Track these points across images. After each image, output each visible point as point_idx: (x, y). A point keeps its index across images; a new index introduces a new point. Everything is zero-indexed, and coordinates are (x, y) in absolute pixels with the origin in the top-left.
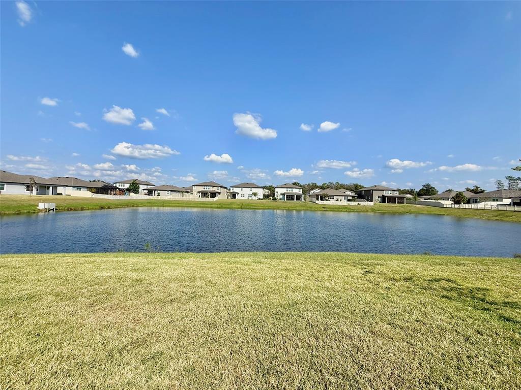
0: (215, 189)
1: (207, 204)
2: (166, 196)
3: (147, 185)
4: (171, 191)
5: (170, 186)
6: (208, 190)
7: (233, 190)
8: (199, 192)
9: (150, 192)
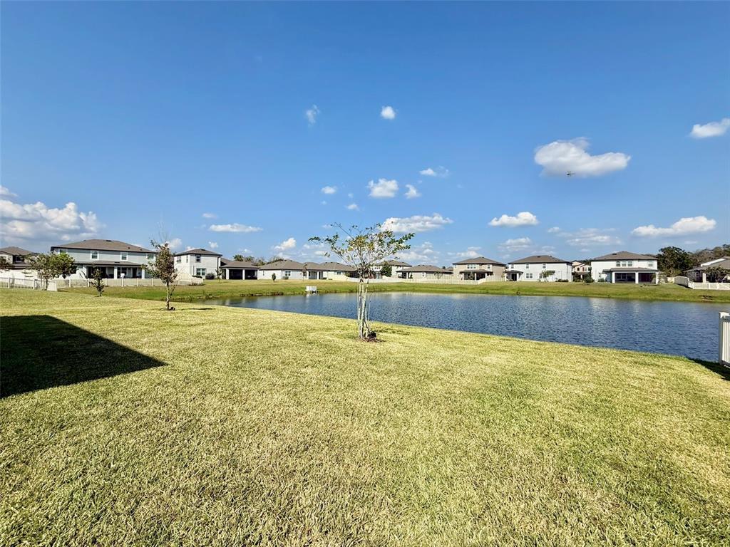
0: (485, 268)
1: (467, 289)
2: (419, 279)
3: (403, 266)
4: (427, 272)
5: (427, 267)
6: (473, 269)
7: (512, 268)
8: (461, 273)
9: (404, 275)
